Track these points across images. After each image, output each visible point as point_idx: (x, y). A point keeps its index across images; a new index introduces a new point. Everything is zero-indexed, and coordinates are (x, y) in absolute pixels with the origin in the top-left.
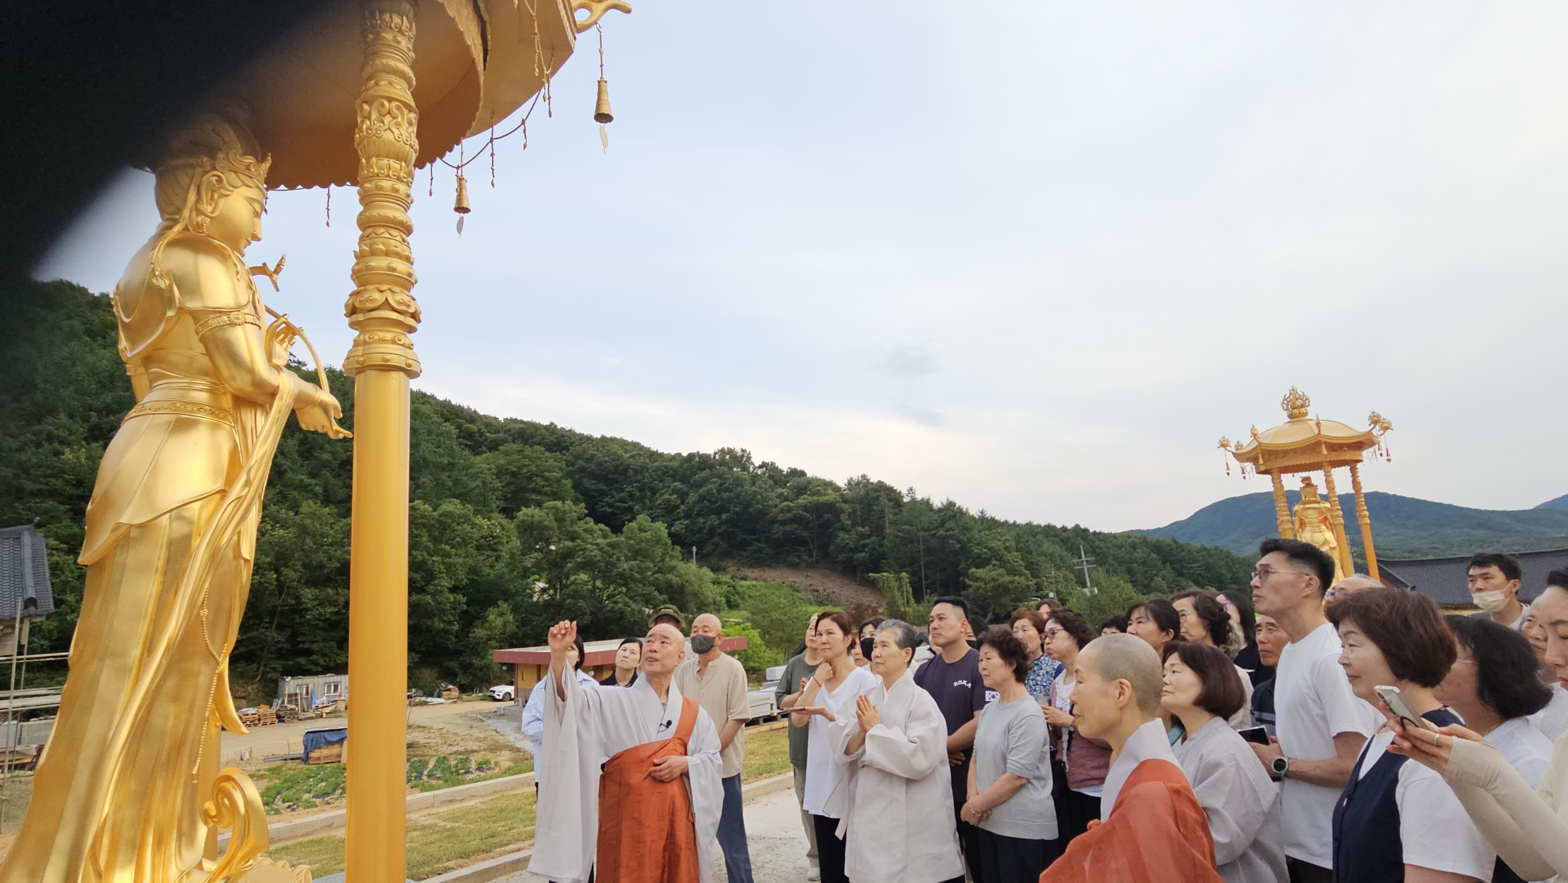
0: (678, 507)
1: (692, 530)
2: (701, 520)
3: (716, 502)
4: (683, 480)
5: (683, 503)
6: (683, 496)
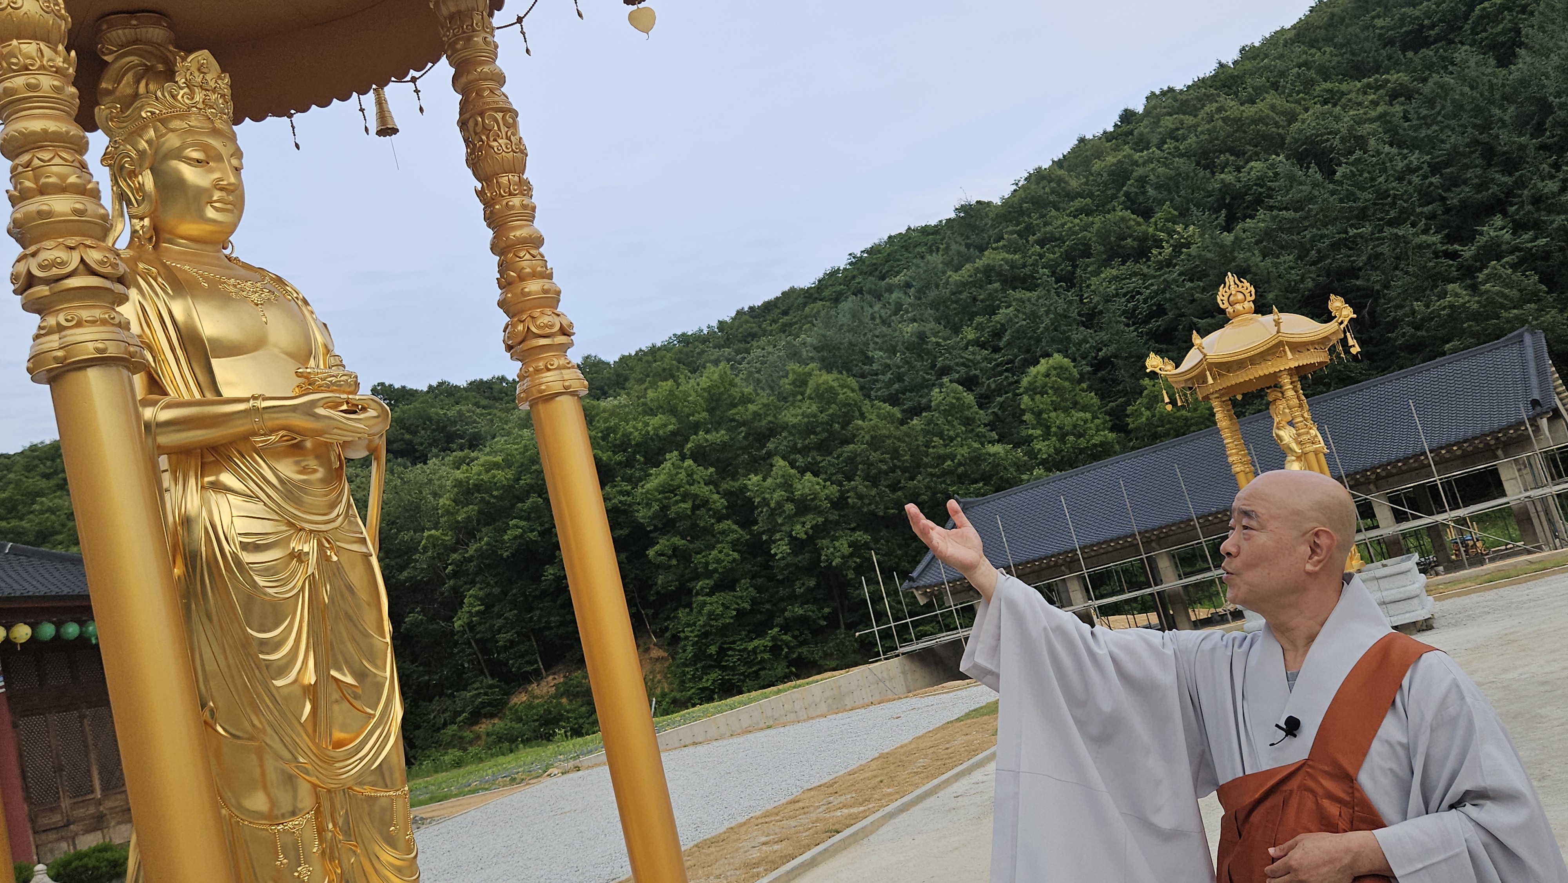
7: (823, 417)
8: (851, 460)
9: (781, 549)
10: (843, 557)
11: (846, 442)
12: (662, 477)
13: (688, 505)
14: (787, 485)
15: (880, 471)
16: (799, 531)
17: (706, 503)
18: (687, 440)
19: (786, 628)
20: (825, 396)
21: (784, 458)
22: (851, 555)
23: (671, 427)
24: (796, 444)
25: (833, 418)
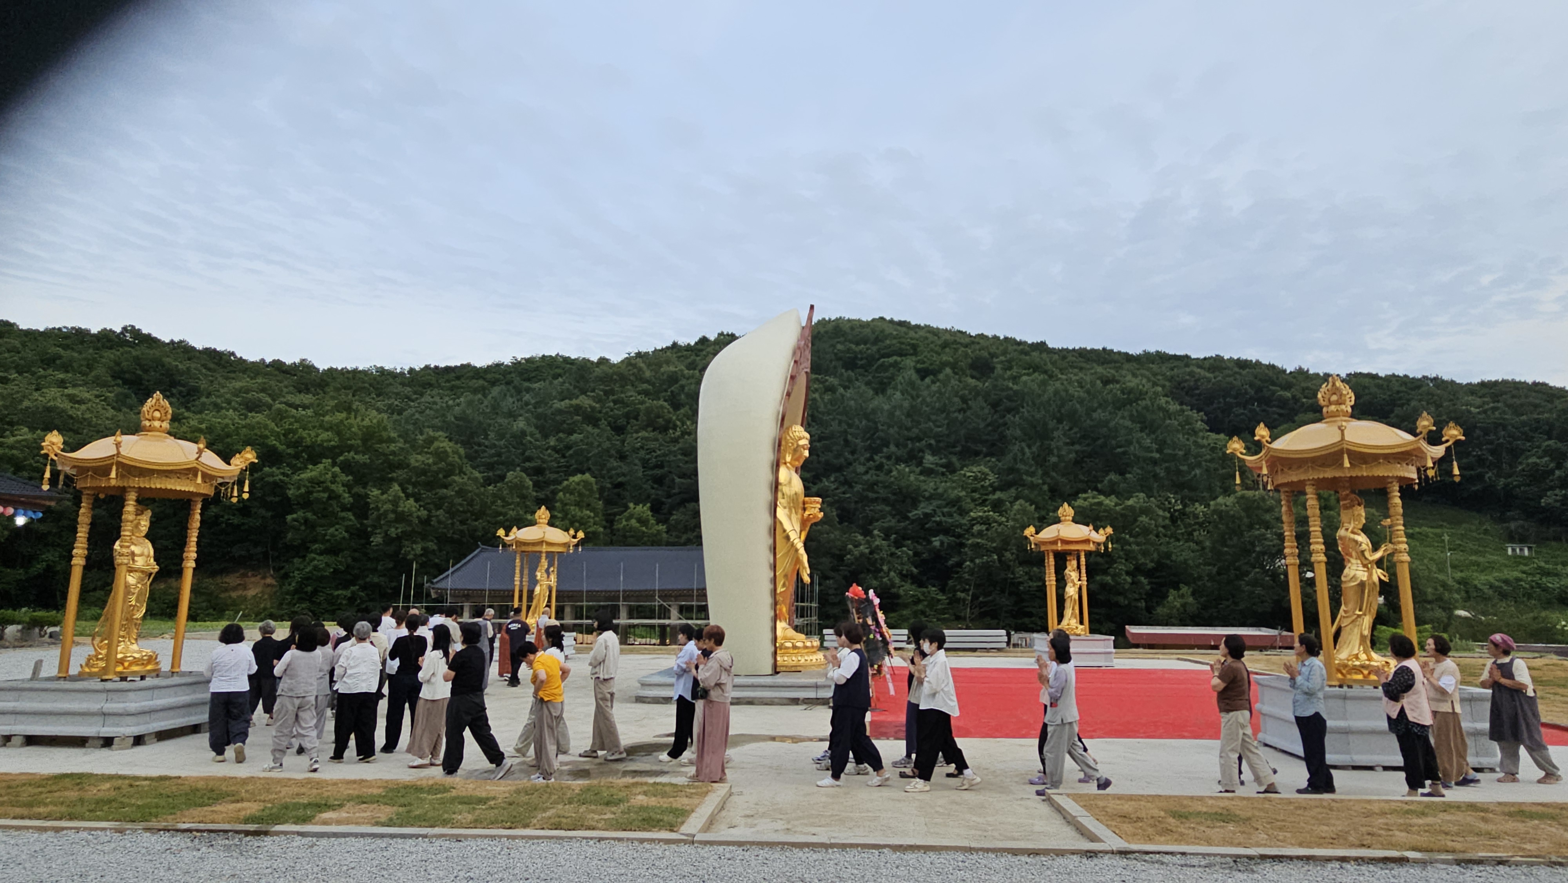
7: (435, 468)
8: (443, 498)
9: (377, 539)
10: (415, 555)
11: (446, 487)
12: (313, 473)
13: (326, 495)
14: (395, 502)
15: (458, 510)
16: (393, 532)
17: (338, 497)
18: (341, 454)
19: (364, 588)
20: (441, 455)
21: (400, 485)
22: (422, 555)
23: (332, 443)
24: (411, 478)
25: (440, 470)
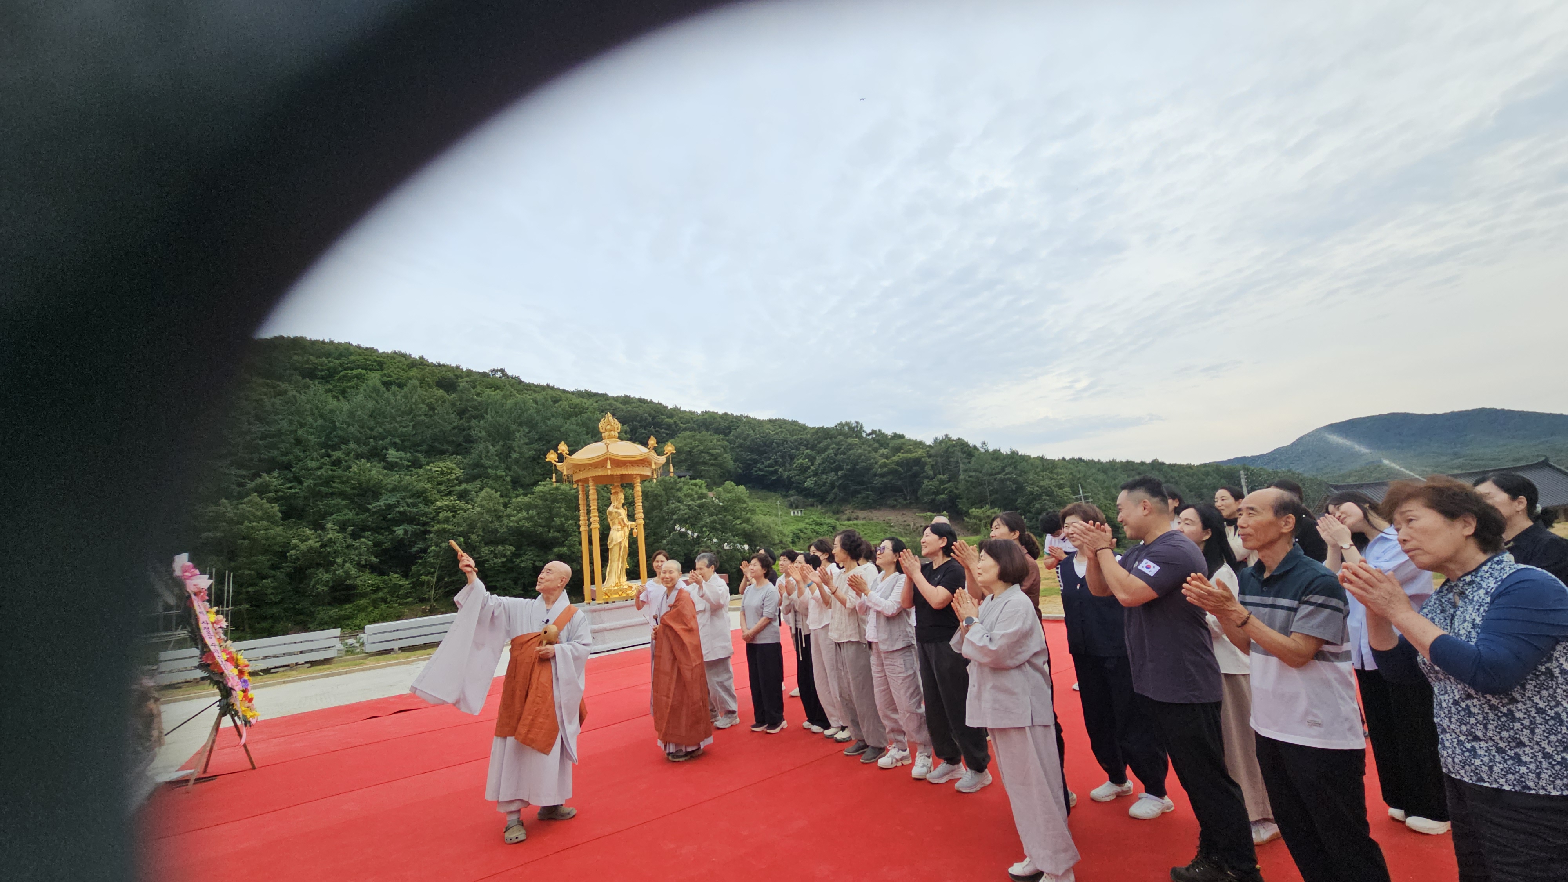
0: (809, 468)
1: (818, 485)
2: (824, 476)
3: (835, 462)
4: (812, 449)
5: (812, 465)
6: (812, 460)
